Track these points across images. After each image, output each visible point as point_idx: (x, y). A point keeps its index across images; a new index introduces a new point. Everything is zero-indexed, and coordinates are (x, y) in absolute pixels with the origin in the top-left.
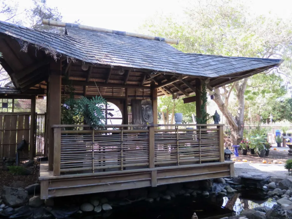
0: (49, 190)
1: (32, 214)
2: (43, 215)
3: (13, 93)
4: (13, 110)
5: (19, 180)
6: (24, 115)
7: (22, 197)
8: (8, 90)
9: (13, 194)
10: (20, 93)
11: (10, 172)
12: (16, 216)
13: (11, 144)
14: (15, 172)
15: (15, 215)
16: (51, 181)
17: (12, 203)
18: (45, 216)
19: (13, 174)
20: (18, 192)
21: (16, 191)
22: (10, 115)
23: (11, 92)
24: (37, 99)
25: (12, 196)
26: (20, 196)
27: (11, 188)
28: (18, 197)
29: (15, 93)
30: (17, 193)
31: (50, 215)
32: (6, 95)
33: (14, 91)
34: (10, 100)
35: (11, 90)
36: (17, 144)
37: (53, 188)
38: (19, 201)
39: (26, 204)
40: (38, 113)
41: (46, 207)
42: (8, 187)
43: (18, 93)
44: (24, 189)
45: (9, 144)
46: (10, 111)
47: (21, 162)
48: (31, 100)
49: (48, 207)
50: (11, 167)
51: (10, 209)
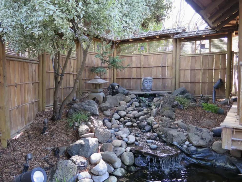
0: (233, 140)
1: (214, 159)
2: (226, 164)
3: (209, 33)
4: (210, 51)
5: (210, 118)
6: (220, 55)
7: (205, 139)
8: (204, 32)
9: (197, 134)
10: (215, 32)
11: (204, 109)
12: (198, 157)
13: (208, 83)
14: (208, 110)
15: (197, 155)
16: (234, 130)
17: (195, 143)
18: (228, 166)
19: (206, 111)
20: (202, 133)
21: (200, 131)
22: (208, 56)
23: (207, 33)
24: (234, 37)
25: (196, 136)
26: (203, 137)
27: (196, 128)
28: (201, 138)
29: (211, 33)
30: (200, 134)
31: (235, 167)
32: (204, 37)
33: (210, 31)
34: (207, 41)
35: (207, 31)
36: (214, 83)
37: (237, 139)
38: (202, 143)
39: (210, 147)
40: (235, 52)
41: (231, 157)
42: (192, 126)
43: (214, 32)
44: (209, 131)
45: (207, 83)
46: (207, 51)
47: (218, 99)
48: (227, 38)
49: (232, 157)
50: (206, 104)
51: (193, 148)
